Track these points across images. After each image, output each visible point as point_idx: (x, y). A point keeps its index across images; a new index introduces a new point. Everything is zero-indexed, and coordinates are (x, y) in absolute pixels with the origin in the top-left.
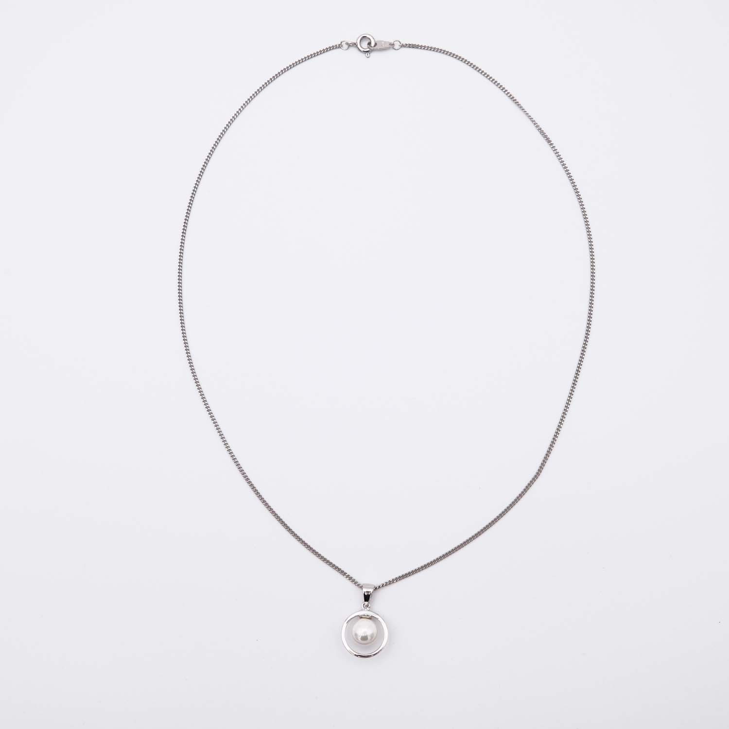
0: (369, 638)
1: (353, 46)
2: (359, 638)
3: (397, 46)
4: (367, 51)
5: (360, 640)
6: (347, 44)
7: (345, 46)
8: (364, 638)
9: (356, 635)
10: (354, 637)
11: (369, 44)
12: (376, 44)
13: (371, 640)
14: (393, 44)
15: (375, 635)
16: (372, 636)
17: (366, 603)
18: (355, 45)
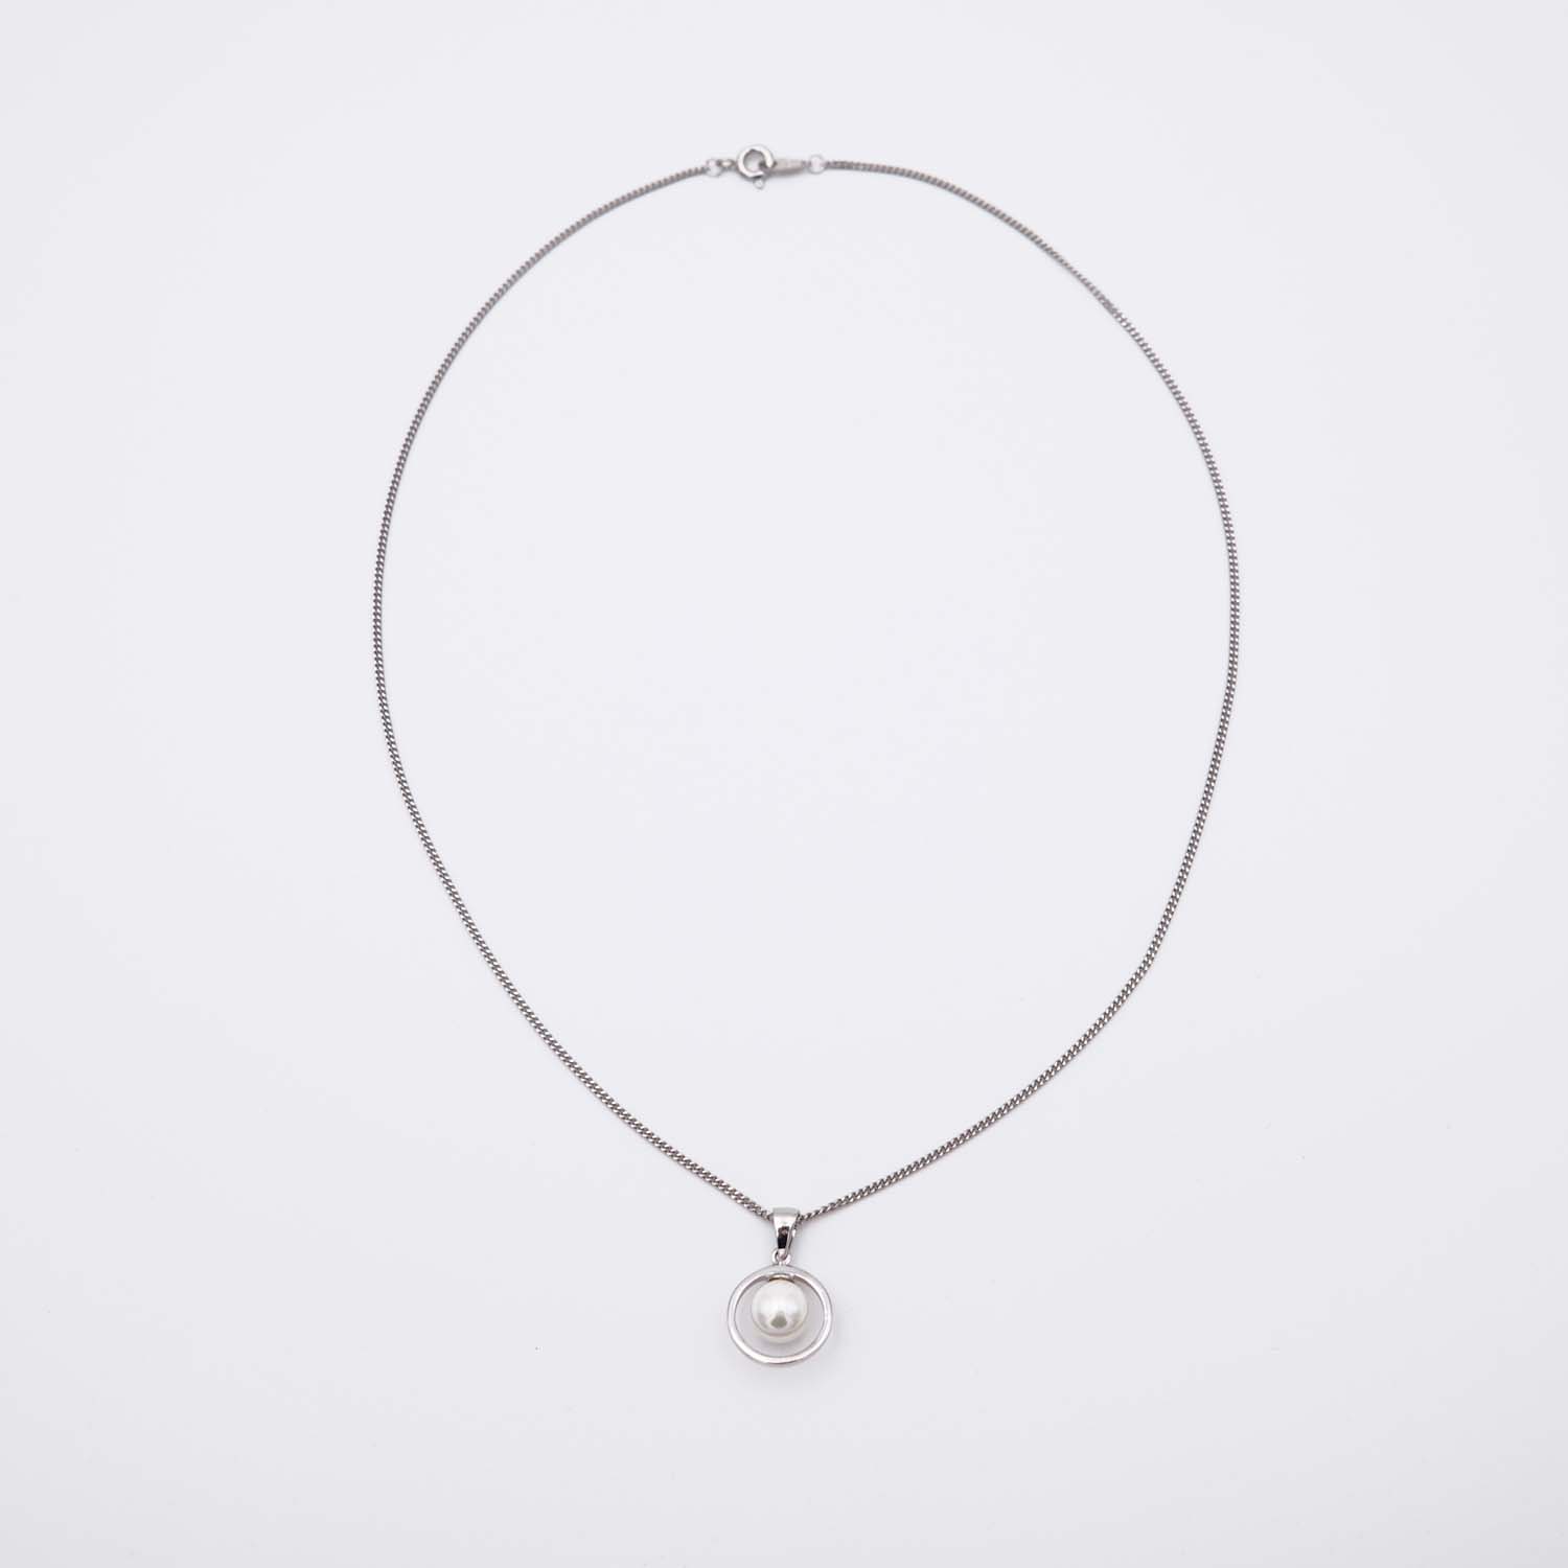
0: (789, 1320)
1: (729, 169)
2: (769, 1322)
3: (816, 167)
4: (758, 177)
5: (770, 1326)
6: (719, 163)
7: (715, 170)
8: (779, 1322)
9: (761, 1317)
10: (756, 1319)
11: (763, 165)
12: (775, 164)
13: (793, 1326)
14: (810, 164)
15: (803, 1315)
16: (796, 1317)
17: (782, 1251)
18: (734, 167)
